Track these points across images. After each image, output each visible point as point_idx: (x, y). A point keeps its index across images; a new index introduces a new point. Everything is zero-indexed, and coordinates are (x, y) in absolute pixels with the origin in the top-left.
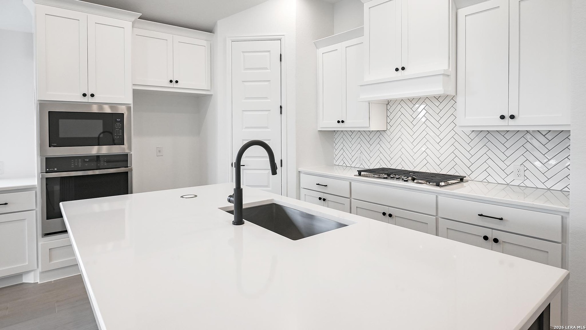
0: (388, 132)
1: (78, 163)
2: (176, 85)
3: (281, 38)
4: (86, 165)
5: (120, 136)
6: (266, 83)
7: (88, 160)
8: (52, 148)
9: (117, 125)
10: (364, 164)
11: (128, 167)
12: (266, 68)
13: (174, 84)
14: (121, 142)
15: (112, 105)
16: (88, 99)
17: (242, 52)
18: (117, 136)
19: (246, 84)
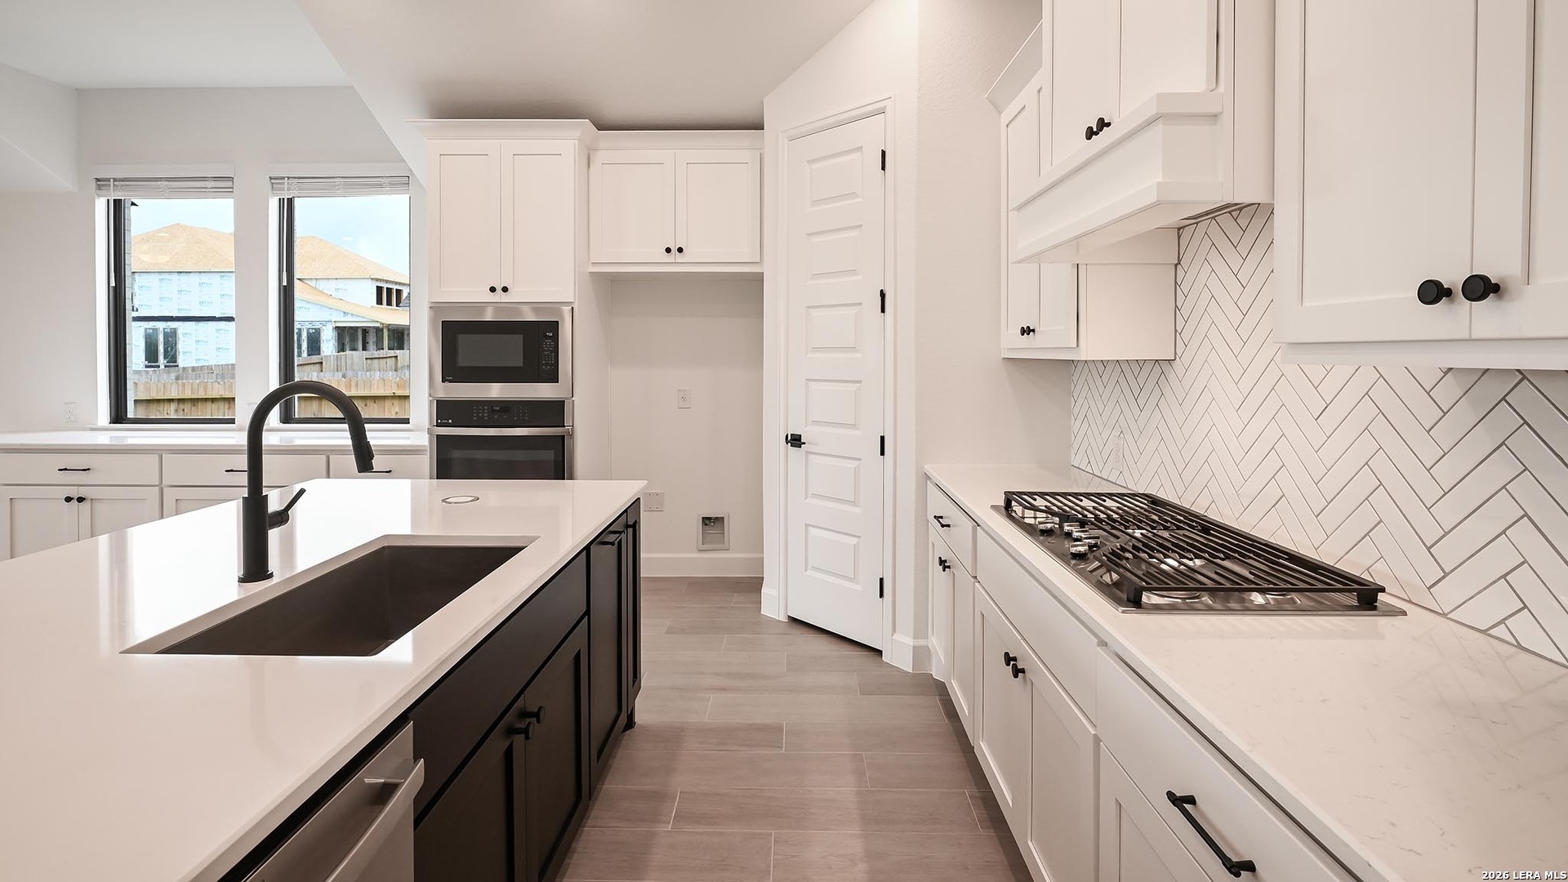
0: (1177, 364)
1: (483, 413)
2: (679, 258)
3: (885, 108)
4: (496, 417)
5: (551, 365)
6: (853, 233)
7: (498, 408)
8: (447, 384)
9: (546, 344)
10: (1126, 473)
11: (564, 426)
12: (853, 195)
13: (675, 256)
14: (553, 377)
15: (536, 306)
16: (499, 297)
17: (808, 162)
18: (546, 364)
19: (815, 239)
